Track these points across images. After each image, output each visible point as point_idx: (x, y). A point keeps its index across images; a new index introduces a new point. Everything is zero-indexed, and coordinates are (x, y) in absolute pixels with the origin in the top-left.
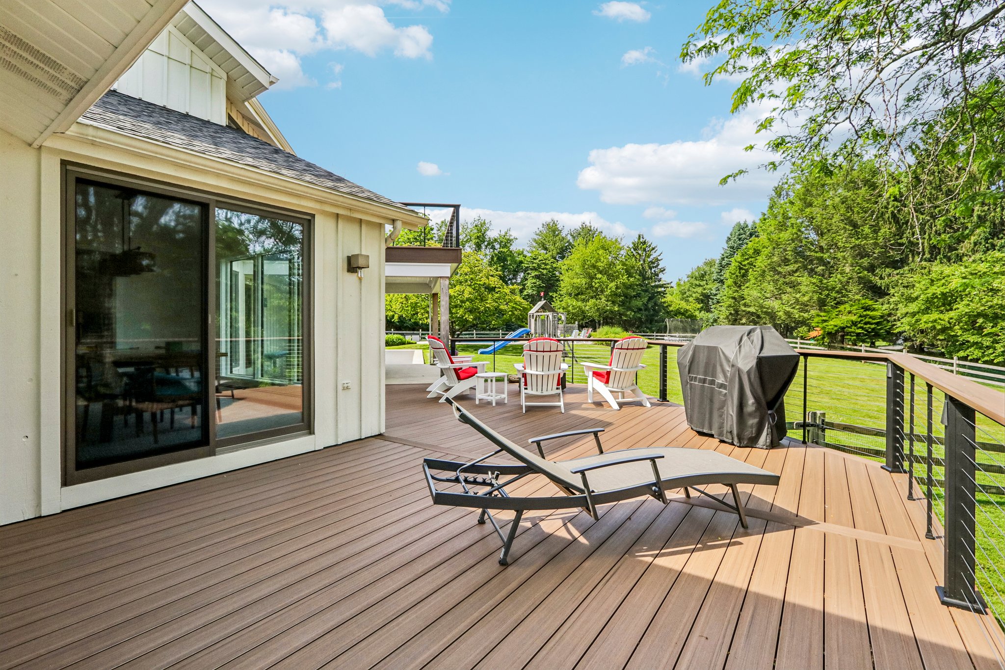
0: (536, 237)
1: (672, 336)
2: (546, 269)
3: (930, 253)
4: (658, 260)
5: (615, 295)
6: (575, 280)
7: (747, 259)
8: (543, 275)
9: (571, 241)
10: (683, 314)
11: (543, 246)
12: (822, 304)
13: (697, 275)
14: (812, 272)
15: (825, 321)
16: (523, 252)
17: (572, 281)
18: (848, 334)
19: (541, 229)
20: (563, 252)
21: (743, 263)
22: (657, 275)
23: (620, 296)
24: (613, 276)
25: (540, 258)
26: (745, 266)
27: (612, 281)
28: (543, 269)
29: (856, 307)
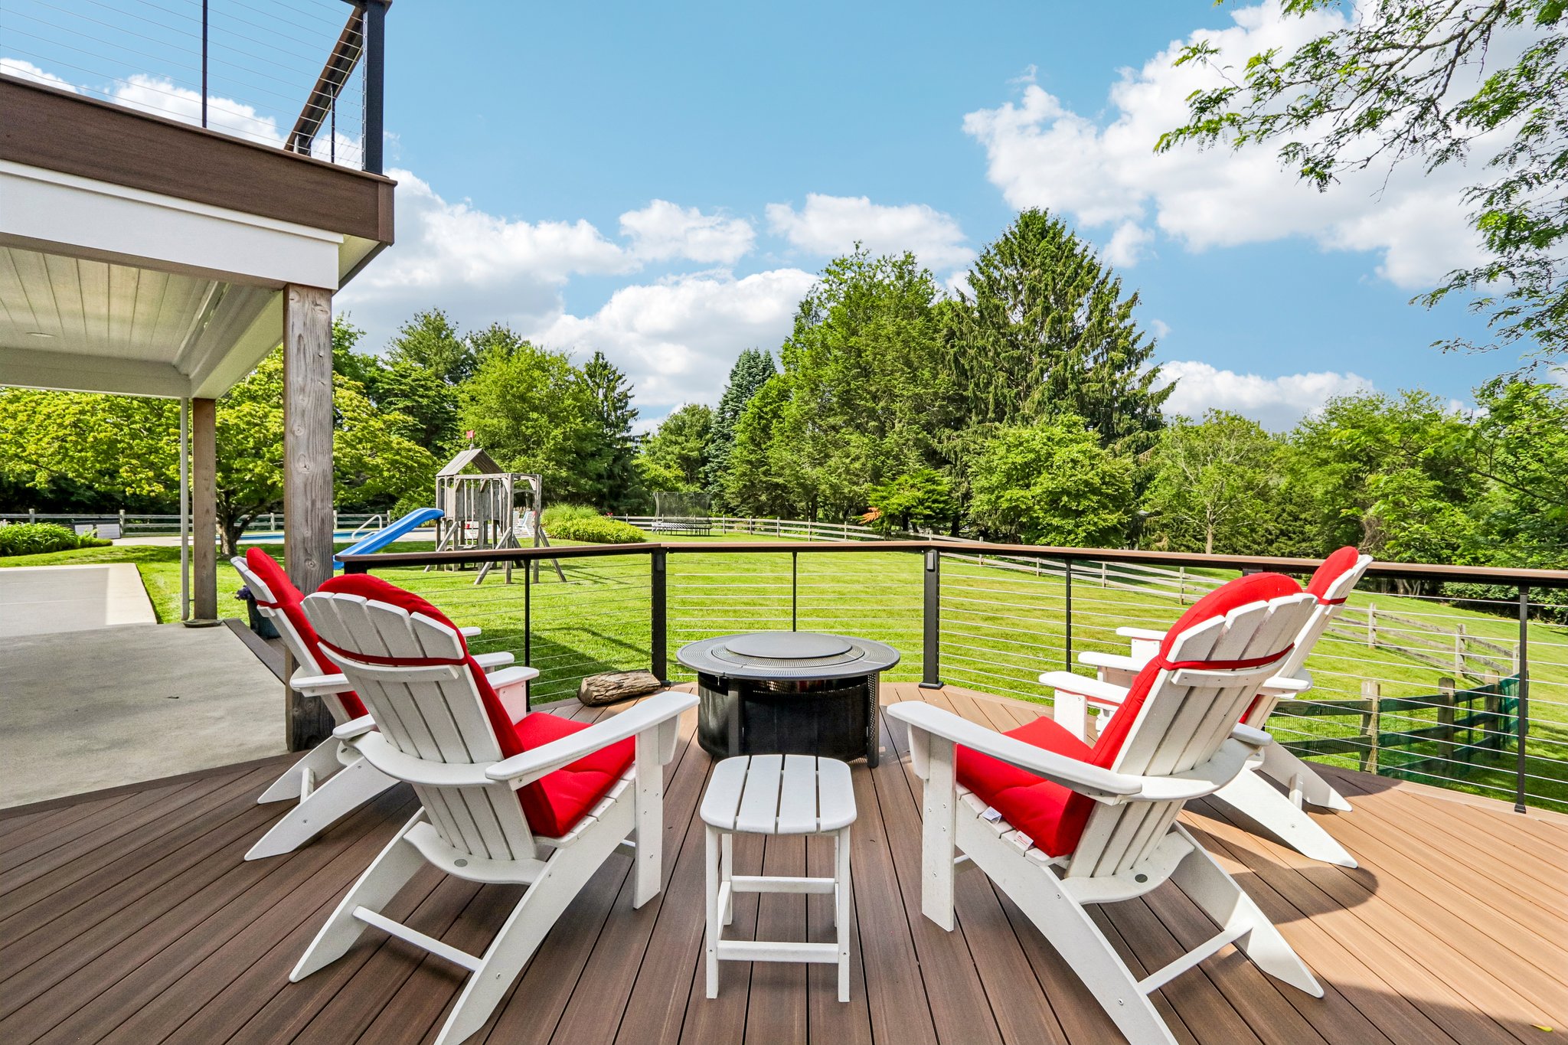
0: (404, 338)
1: (665, 521)
2: (428, 397)
3: (994, 412)
4: (626, 396)
5: (561, 449)
6: (488, 421)
7: (770, 404)
8: (422, 407)
9: (472, 351)
10: (660, 485)
11: (418, 354)
12: (876, 476)
13: (672, 426)
14: (861, 429)
15: (884, 498)
16: (375, 361)
17: (483, 422)
18: (911, 516)
19: (413, 323)
20: (460, 368)
21: (765, 410)
22: (626, 422)
23: (570, 452)
24: (557, 417)
25: (414, 375)
26: (766, 413)
27: (556, 427)
28: (422, 396)
29: (919, 479)
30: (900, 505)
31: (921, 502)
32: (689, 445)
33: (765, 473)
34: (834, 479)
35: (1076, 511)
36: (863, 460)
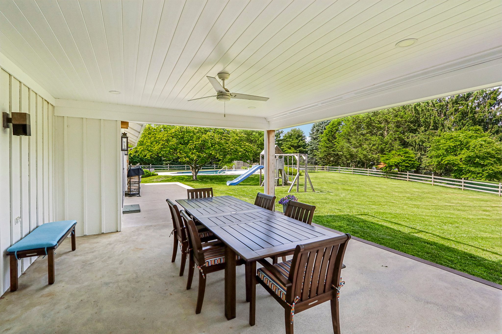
3: (433, 126)
12: (382, 151)
13: (288, 136)
15: (387, 159)
29: (402, 152)
30: (396, 162)
31: (404, 161)
32: (293, 142)
33: (333, 151)
34: (365, 152)
35: (483, 165)
36: (377, 145)
